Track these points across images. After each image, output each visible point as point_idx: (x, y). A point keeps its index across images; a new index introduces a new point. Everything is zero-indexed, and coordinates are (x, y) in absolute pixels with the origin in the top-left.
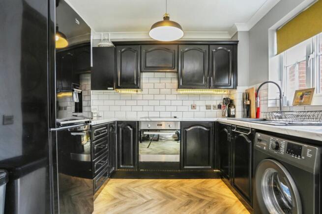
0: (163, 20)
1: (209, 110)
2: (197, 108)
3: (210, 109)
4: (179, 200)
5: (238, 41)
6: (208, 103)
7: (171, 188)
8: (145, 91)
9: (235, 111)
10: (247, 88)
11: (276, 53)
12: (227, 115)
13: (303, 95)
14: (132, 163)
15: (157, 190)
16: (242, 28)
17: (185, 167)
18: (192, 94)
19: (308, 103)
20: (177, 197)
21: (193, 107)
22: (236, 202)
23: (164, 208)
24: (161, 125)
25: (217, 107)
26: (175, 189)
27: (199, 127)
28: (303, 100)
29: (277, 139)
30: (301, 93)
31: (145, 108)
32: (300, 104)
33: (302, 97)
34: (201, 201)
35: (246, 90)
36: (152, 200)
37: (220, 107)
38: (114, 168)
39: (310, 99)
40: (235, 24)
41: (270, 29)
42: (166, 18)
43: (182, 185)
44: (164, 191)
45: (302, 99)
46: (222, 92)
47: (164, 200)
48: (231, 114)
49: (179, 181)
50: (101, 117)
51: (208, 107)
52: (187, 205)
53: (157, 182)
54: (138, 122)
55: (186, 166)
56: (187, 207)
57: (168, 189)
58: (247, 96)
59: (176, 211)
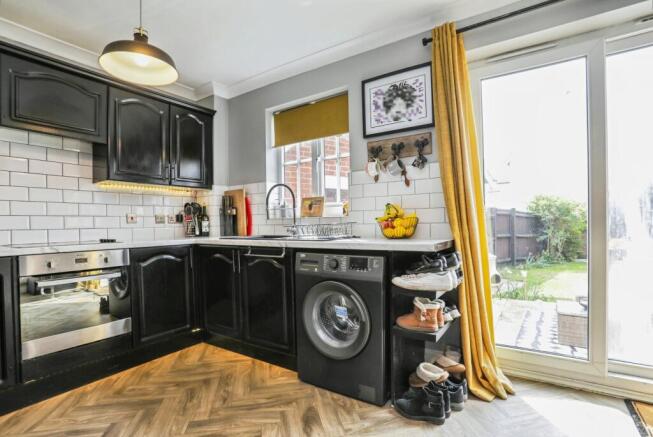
0: (132, 39)
1: (162, 225)
2: (139, 220)
3: (163, 222)
4: (170, 399)
5: (214, 112)
6: (159, 211)
7: (130, 388)
9: (209, 226)
10: (226, 189)
11: (273, 144)
12: (197, 233)
13: (311, 204)
15: (101, 406)
16: (221, 93)
17: (143, 340)
18: (127, 192)
19: (319, 214)
20: (161, 397)
21: (131, 219)
22: (253, 363)
23: (157, 424)
24: (85, 260)
25: (175, 219)
26: (141, 387)
27: (165, 257)
28: (312, 211)
29: (335, 256)
30: (309, 202)
32: (310, 215)
33: (310, 207)
34: (207, 382)
35: (226, 192)
36: (113, 425)
37: (179, 219)
39: (321, 208)
40: (214, 83)
42: (140, 39)
43: (147, 375)
44: (122, 400)
45: (311, 209)
46: (182, 193)
47: (140, 413)
48: (204, 230)
49: (134, 372)
51: (159, 220)
52: (192, 398)
53: (84, 394)
54: (17, 257)
56: (195, 401)
57: (125, 392)
58: (228, 202)
59: (183, 415)
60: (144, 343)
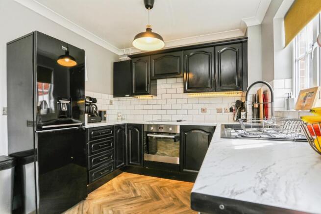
1: (220, 114)
2: (208, 111)
3: (221, 112)
4: (162, 201)
5: (248, 38)
6: (219, 106)
7: (165, 188)
8: (159, 96)
9: (246, 115)
13: (306, 97)
14: (139, 161)
15: (151, 188)
17: (184, 170)
18: (202, 98)
20: (162, 198)
21: (204, 110)
24: (162, 128)
25: (229, 111)
26: (168, 190)
28: (306, 103)
30: (305, 94)
31: (160, 112)
32: (302, 108)
33: (305, 99)
36: (140, 196)
37: (231, 110)
38: (123, 163)
40: (243, 19)
41: (275, 18)
42: (149, 30)
44: (157, 190)
45: (304, 102)
46: (235, 95)
47: (150, 199)
49: (178, 183)
50: (124, 119)
51: (219, 111)
52: (166, 208)
53: (157, 181)
54: (143, 124)
55: (186, 169)
57: (162, 189)
58: (256, 99)
59: (150, 211)
60: (184, 172)
